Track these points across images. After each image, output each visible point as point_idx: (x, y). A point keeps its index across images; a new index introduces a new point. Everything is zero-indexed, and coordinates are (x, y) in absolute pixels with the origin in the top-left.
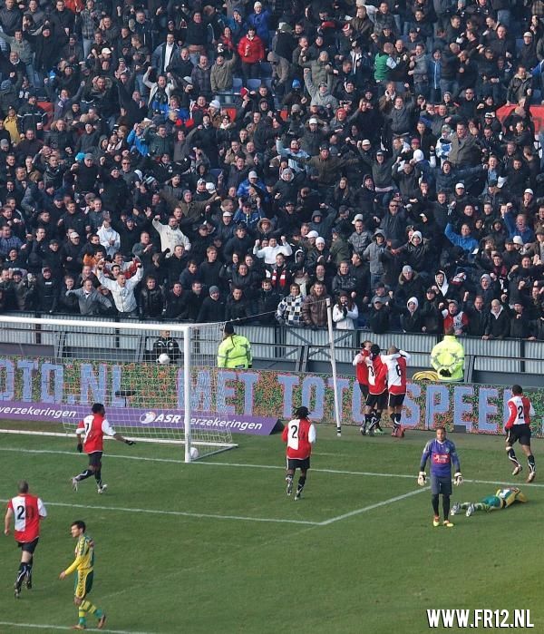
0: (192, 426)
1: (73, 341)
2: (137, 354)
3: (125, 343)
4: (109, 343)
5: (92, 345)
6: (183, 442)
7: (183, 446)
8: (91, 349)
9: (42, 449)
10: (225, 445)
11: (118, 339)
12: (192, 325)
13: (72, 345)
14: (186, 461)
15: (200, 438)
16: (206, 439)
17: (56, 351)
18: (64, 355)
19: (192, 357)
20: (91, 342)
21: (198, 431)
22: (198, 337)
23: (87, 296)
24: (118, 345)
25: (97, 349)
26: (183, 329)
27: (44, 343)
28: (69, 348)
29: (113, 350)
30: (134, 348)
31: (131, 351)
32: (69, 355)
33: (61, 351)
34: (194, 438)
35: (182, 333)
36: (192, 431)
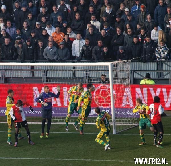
0: (116, 115)
1: (51, 75)
2: (85, 79)
3: (78, 74)
4: (70, 74)
5: (61, 76)
8: (61, 78)
10: (133, 124)
11: (74, 72)
12: (113, 62)
13: (51, 77)
14: (114, 133)
15: (120, 121)
16: (124, 122)
18: (47, 81)
19: (113, 79)
20: (61, 75)
21: (119, 118)
22: (117, 69)
23: (51, 50)
24: (75, 74)
25: (64, 78)
26: (108, 64)
27: (37, 77)
29: (72, 78)
30: (83, 77)
32: (50, 81)
33: (45, 79)
34: (117, 121)
35: (108, 66)
36: (116, 118)
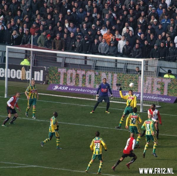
0: (143, 98)
1: (99, 64)
2: (124, 70)
3: (119, 66)
4: (113, 65)
6: (140, 105)
7: (140, 106)
8: (106, 67)
9: (85, 105)
11: (116, 64)
12: (145, 59)
13: (99, 65)
14: (141, 111)
15: (146, 103)
17: (92, 67)
18: (95, 69)
19: (144, 71)
20: (106, 65)
21: (146, 101)
22: (147, 64)
23: (103, 45)
24: (116, 66)
25: (108, 67)
26: (142, 60)
27: (88, 64)
28: (97, 67)
29: (114, 68)
30: (122, 68)
31: (121, 69)
32: (97, 69)
33: (94, 67)
34: (144, 103)
35: (141, 62)
36: (143, 100)
